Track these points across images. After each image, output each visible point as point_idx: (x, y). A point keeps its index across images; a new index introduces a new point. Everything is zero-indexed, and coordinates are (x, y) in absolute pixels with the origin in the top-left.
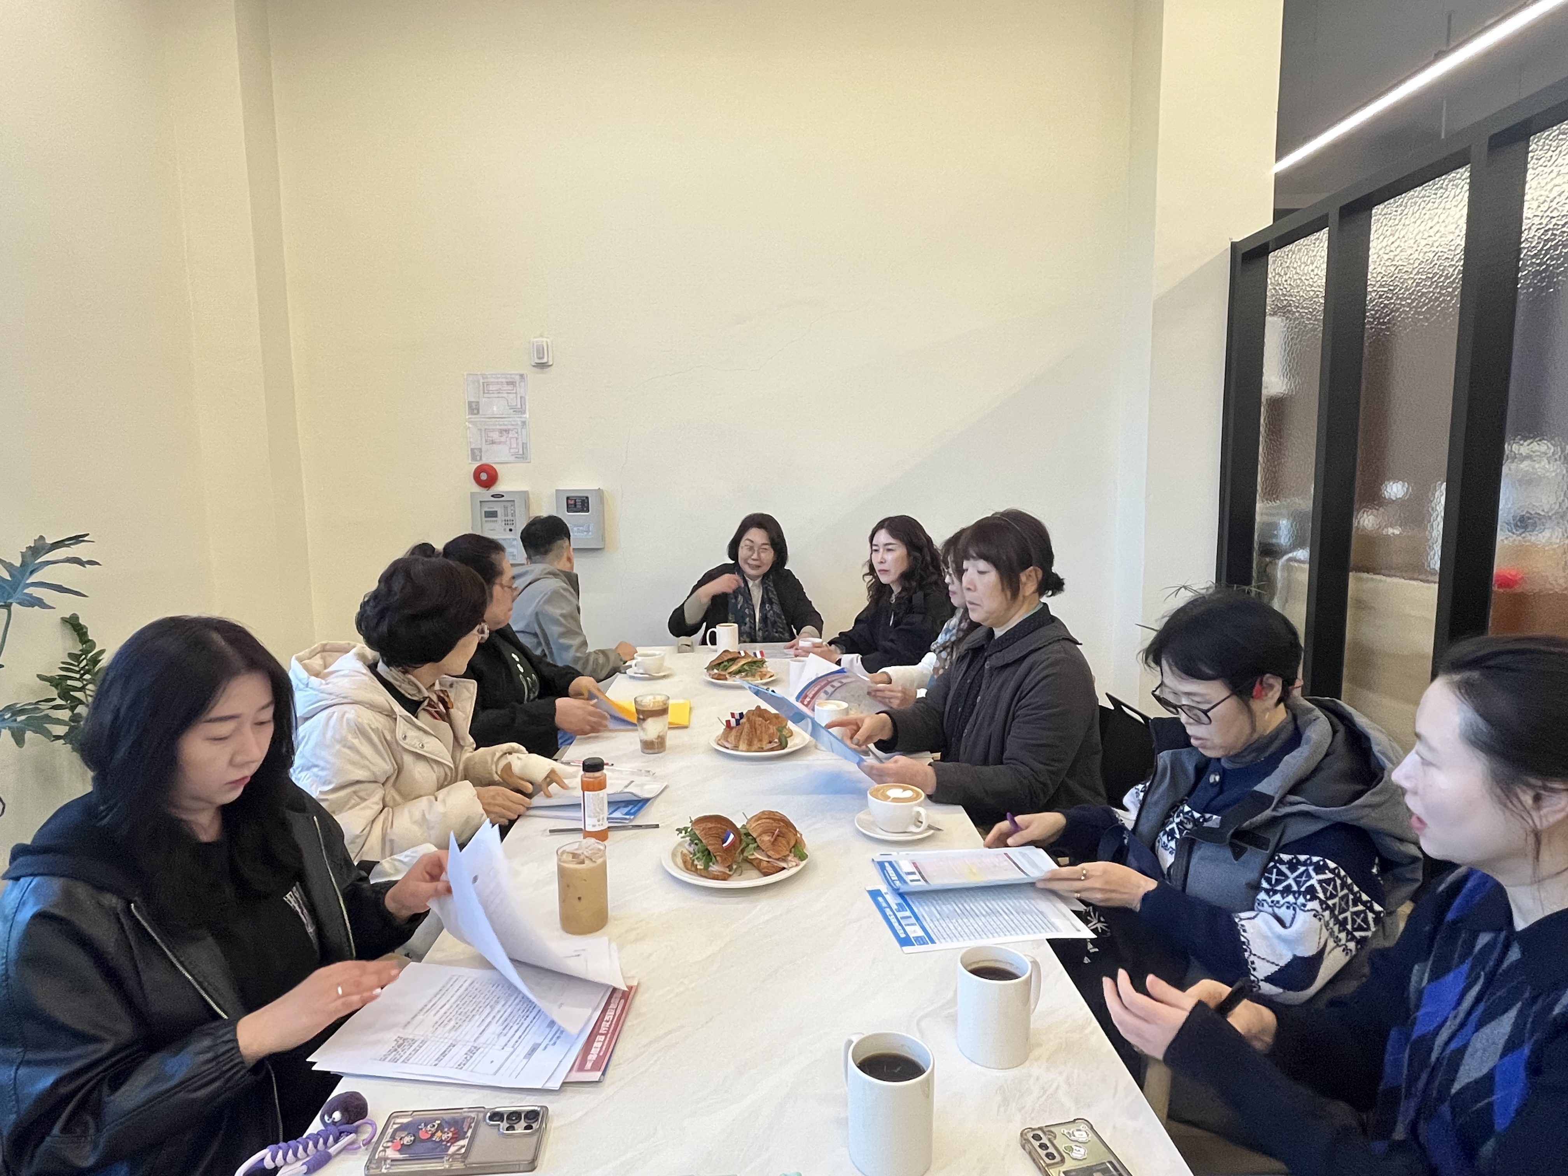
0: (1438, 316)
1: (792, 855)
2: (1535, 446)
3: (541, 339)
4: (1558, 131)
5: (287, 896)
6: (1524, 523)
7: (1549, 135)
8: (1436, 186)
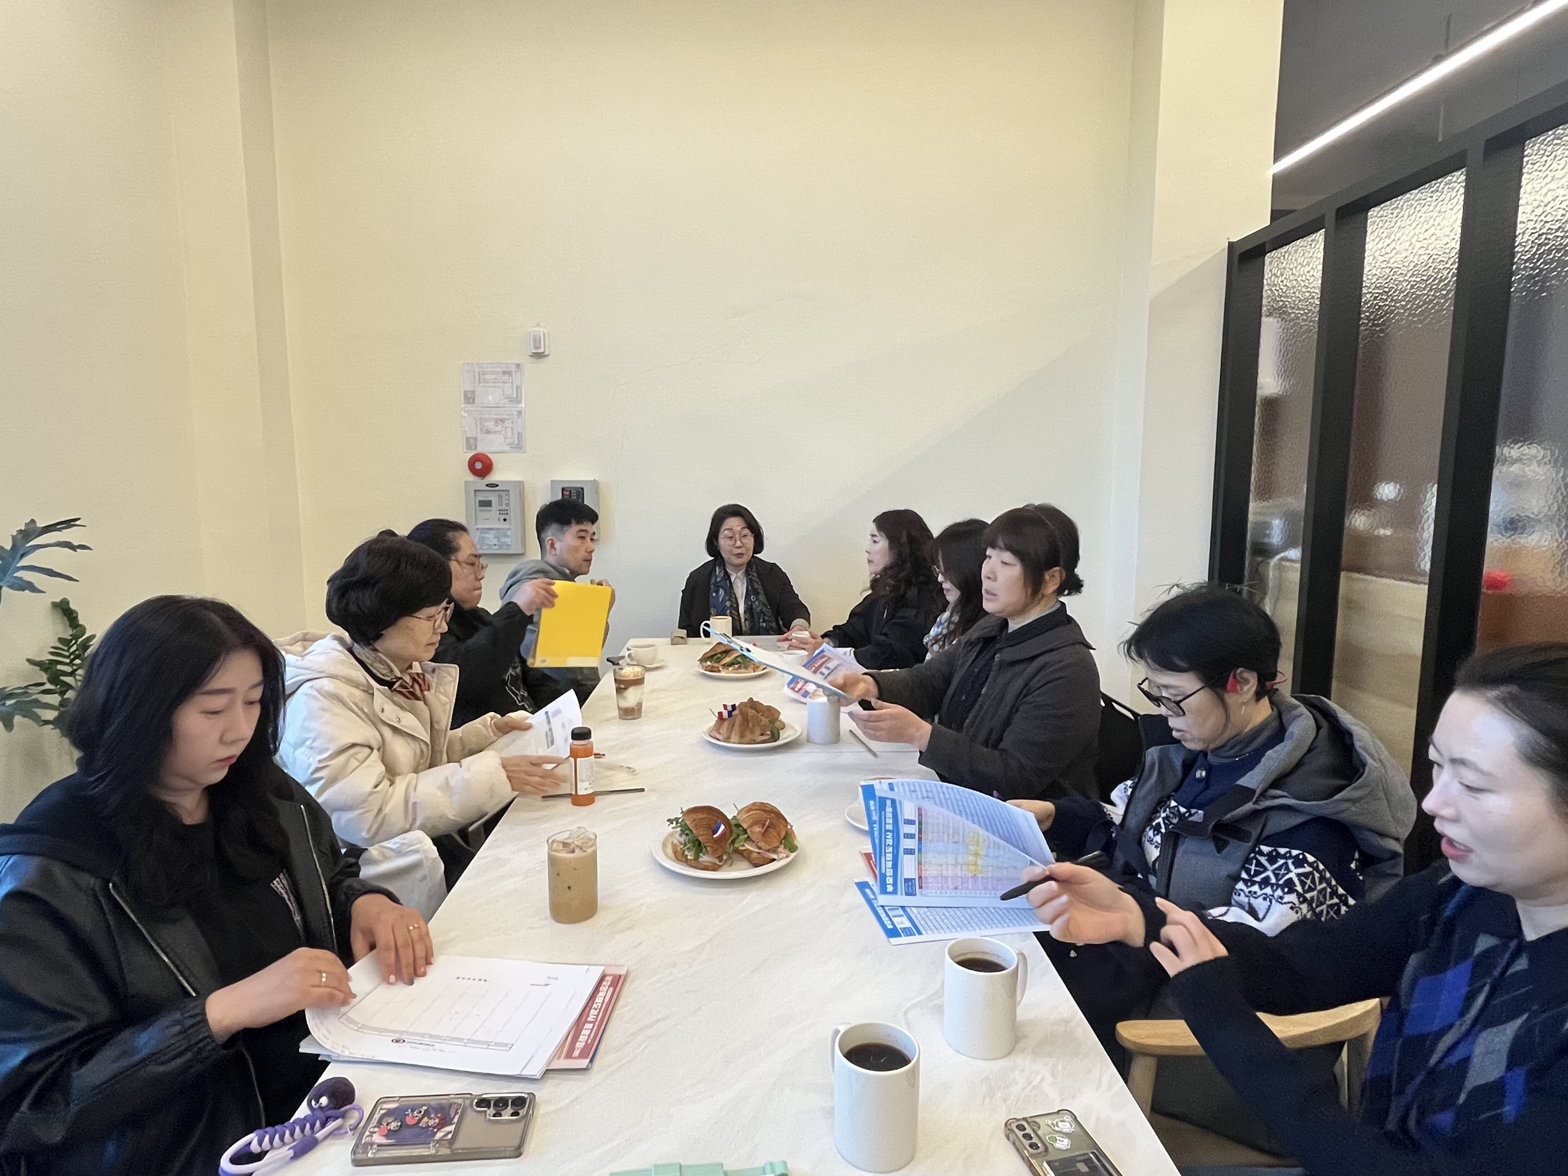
0: (1432, 319)
1: (782, 846)
2: (1525, 450)
3: (537, 329)
4: (1553, 136)
5: (275, 882)
6: (1514, 525)
7: (1545, 140)
8: (1432, 189)
